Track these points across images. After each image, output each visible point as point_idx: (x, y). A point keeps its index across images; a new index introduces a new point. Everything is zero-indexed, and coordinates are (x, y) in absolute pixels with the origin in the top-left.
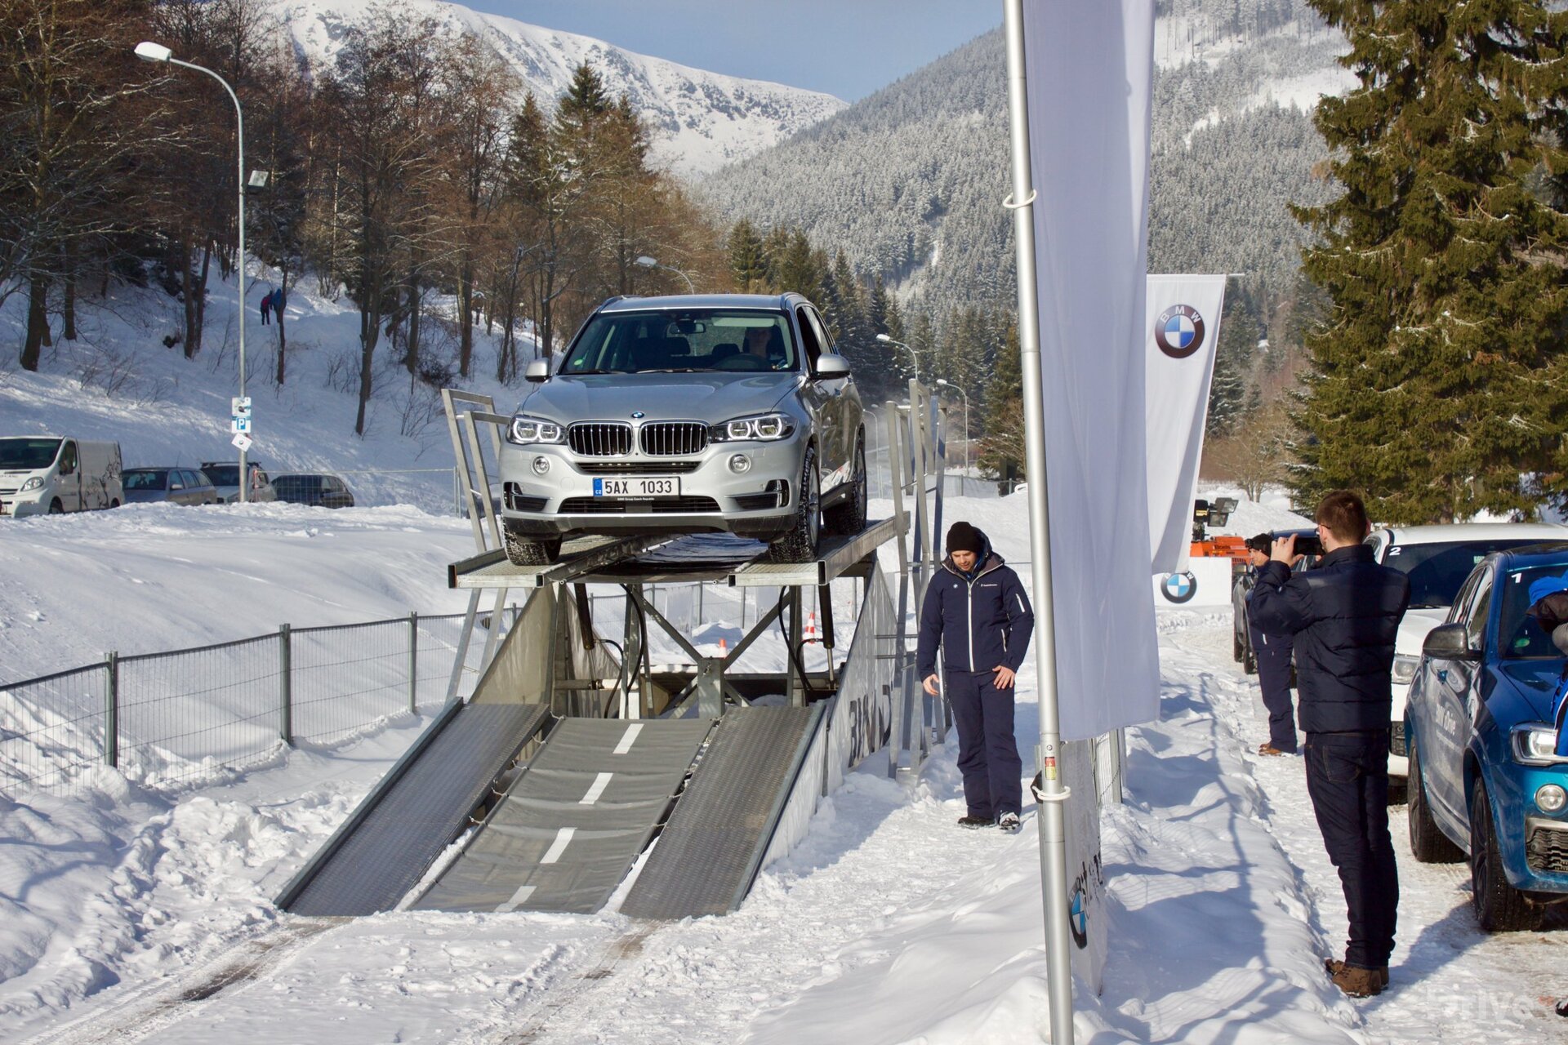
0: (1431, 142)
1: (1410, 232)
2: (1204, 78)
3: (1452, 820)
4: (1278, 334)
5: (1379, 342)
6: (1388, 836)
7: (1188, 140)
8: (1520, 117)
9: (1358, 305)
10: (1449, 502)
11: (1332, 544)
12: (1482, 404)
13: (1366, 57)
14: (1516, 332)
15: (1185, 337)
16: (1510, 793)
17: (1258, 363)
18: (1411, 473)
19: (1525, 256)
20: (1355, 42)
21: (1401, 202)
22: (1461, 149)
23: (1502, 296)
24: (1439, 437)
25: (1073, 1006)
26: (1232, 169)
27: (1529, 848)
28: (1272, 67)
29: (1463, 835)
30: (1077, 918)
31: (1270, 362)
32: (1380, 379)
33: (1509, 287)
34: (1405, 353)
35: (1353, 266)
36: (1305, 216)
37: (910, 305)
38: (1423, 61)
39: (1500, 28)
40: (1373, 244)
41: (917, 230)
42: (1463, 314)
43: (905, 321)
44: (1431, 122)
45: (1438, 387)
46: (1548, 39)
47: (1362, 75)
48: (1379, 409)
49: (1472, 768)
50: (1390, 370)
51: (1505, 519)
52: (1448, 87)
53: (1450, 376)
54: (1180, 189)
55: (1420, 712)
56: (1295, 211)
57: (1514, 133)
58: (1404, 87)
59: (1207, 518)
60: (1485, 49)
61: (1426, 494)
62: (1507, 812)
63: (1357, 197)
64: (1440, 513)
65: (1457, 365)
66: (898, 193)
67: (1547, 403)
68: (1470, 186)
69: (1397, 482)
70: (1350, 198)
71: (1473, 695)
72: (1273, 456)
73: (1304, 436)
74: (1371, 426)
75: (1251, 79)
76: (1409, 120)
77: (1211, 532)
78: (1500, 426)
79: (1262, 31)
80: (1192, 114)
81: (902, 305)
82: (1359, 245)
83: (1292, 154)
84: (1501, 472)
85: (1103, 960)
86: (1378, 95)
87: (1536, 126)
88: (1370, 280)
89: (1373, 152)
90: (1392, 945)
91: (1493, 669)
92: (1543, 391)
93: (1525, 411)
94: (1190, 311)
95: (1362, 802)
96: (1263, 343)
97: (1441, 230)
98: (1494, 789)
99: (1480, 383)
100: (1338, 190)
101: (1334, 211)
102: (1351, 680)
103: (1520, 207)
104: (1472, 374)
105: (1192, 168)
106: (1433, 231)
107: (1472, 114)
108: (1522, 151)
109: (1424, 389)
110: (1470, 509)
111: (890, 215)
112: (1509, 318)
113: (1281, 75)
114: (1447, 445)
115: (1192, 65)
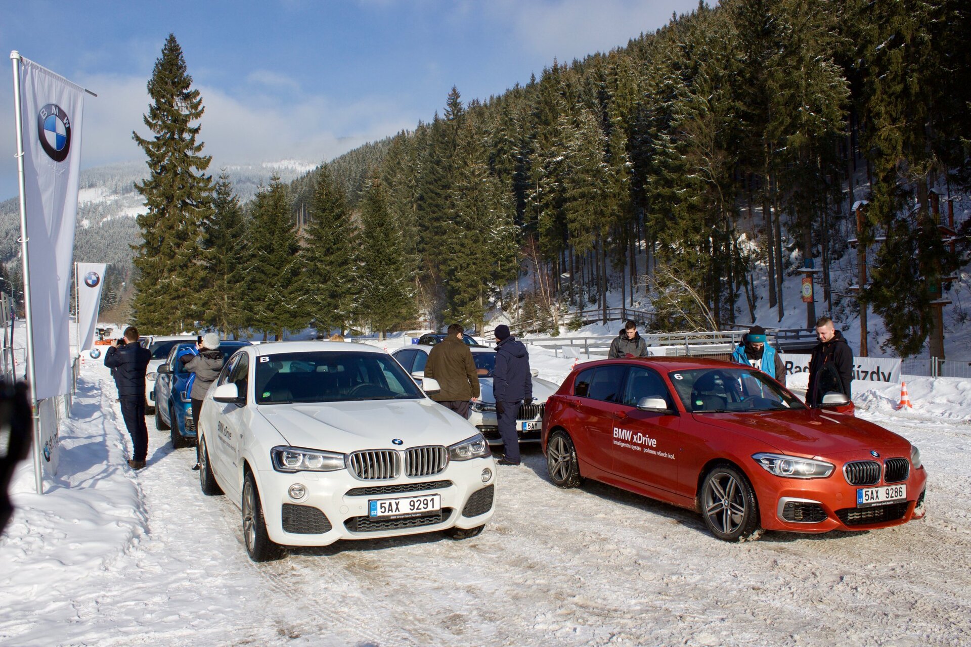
0: (169, 229)
1: (163, 254)
2: (106, 206)
3: (166, 419)
4: (128, 281)
5: (155, 284)
6: (145, 424)
7: (101, 224)
8: (194, 224)
9: (149, 273)
10: (175, 329)
11: (128, 342)
12: (184, 302)
13: (151, 203)
14: (193, 282)
15: (93, 281)
16: (180, 410)
17: (122, 289)
18: (164, 321)
19: (195, 261)
20: (148, 199)
21: (161, 245)
22: (178, 231)
23: (189, 272)
24: (171, 311)
25: (42, 479)
26: (114, 233)
27: (186, 425)
28: (127, 205)
29: (169, 422)
30: (46, 453)
31: (125, 289)
32: (155, 294)
33: (191, 270)
34: (162, 287)
35: (147, 262)
36: (133, 247)
37: (11, 269)
38: (167, 206)
39: (189, 199)
40: (153, 256)
41: (14, 246)
42: (178, 277)
43: (9, 274)
44: (170, 223)
45: (171, 297)
46: (202, 203)
47: (150, 209)
48: (154, 303)
49: (171, 404)
50: (158, 292)
51: (190, 334)
52: (174, 214)
53: (174, 294)
54: (98, 238)
55: (158, 389)
56: (130, 246)
57: (193, 227)
58: (162, 213)
59: (104, 334)
60: (185, 204)
61: (168, 327)
62: (180, 415)
63: (148, 243)
64: (173, 331)
65: (177, 291)
66: (7, 234)
67: (201, 302)
68: (180, 242)
69: (160, 324)
70: (146, 243)
71: (171, 383)
72: (126, 316)
73: (134, 310)
74: (152, 308)
75: (120, 207)
76: (163, 222)
77: (105, 338)
78: (189, 308)
79: (124, 194)
80: (103, 216)
81: (8, 269)
82: (149, 257)
83: (132, 229)
84: (189, 321)
85: (57, 465)
86: (154, 215)
87: (199, 226)
88: (152, 266)
89: (153, 230)
90: (146, 454)
91: (176, 376)
92: (200, 299)
93: (195, 304)
94: (95, 274)
95: (137, 414)
96: (123, 283)
97: (172, 253)
98: (176, 409)
99: (183, 296)
100: (143, 241)
101: (142, 247)
102: (134, 380)
103: (194, 248)
104: (180, 293)
105: (102, 232)
106: (170, 254)
107: (181, 222)
108: (195, 233)
109: (167, 297)
110: (180, 331)
111: (5, 241)
112: (191, 279)
113: (129, 207)
114: (174, 313)
115: (102, 202)
